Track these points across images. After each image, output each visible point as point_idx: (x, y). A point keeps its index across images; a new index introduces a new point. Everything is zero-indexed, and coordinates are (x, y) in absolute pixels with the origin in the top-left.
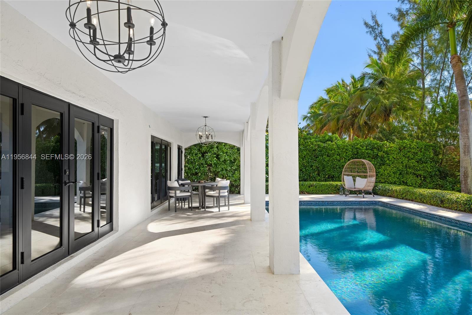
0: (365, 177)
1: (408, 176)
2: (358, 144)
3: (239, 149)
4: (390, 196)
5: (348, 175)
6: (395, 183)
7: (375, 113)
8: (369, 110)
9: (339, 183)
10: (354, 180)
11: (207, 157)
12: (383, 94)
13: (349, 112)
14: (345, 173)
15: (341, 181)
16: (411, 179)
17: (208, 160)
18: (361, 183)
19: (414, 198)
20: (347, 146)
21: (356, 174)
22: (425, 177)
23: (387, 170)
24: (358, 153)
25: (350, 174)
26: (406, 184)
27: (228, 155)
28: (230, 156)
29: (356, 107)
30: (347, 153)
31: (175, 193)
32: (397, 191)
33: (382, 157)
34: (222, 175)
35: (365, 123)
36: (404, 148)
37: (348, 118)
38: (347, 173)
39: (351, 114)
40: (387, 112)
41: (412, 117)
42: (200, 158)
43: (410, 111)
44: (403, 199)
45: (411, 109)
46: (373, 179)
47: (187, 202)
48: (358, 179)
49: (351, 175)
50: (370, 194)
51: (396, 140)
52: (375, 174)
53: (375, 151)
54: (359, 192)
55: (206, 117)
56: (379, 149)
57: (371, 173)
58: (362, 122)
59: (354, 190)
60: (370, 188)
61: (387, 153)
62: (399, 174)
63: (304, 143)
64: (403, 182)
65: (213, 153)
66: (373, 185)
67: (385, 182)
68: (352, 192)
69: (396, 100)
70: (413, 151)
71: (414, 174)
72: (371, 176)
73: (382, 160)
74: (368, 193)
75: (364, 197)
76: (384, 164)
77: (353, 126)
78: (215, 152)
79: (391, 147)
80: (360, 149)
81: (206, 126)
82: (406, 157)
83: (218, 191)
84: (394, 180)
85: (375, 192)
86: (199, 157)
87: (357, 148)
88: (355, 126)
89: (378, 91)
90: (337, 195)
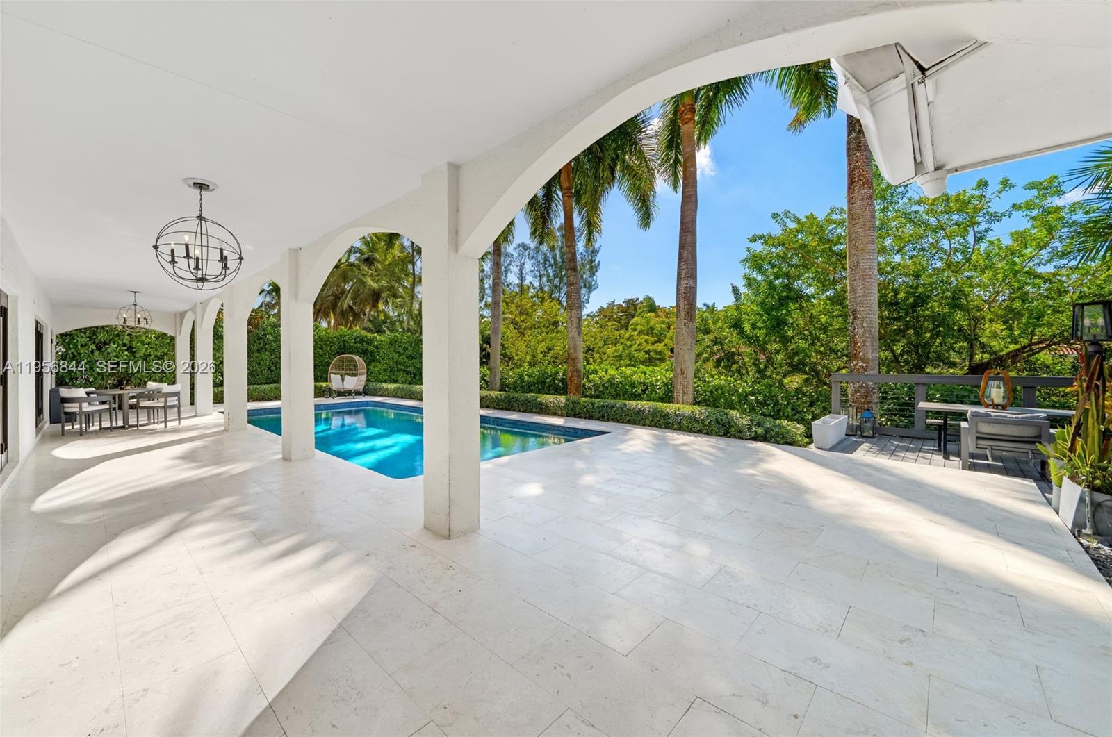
0: (355, 375)
1: (398, 373)
2: (345, 336)
3: (173, 339)
4: (381, 396)
5: (335, 374)
6: (385, 382)
7: (361, 297)
8: (354, 292)
9: (324, 384)
10: (343, 380)
11: (109, 350)
12: (372, 275)
13: (330, 292)
14: (332, 371)
15: (327, 381)
16: (401, 376)
17: (111, 355)
18: (351, 383)
19: (404, 394)
20: (332, 338)
21: (343, 372)
22: (415, 374)
23: (378, 367)
24: (345, 346)
25: (338, 372)
26: (396, 382)
27: (151, 348)
28: (157, 349)
29: (338, 286)
30: (331, 346)
31: (80, 407)
32: (387, 389)
33: (372, 352)
34: (139, 378)
35: (350, 307)
36: (396, 342)
37: (328, 299)
38: (334, 371)
39: (333, 295)
40: (376, 296)
41: (402, 306)
42: (92, 352)
43: (401, 299)
44: (393, 397)
45: (402, 297)
46: (364, 378)
47: (97, 422)
48: (347, 377)
49: (339, 374)
50: (361, 394)
51: (388, 332)
52: (365, 371)
53: (365, 344)
54: (349, 393)
55: (135, 292)
56: (369, 342)
57: (362, 371)
58: (345, 306)
59: (342, 390)
60: (361, 388)
61: (377, 347)
62: (390, 372)
63: (273, 331)
64: (394, 380)
65: (121, 343)
66: (363, 383)
67: (375, 381)
68: (341, 394)
69: (385, 284)
70: (403, 345)
71: (405, 371)
72: (362, 374)
73: (371, 356)
74: (358, 393)
75: (354, 398)
76: (374, 361)
77: (334, 310)
78: (125, 341)
79: (382, 341)
80: (347, 342)
81: (135, 305)
82: (396, 352)
83: (162, 400)
84: (385, 378)
85: (366, 392)
86: (90, 350)
87: (344, 341)
88: (338, 311)
89: (366, 271)
90: (322, 399)
